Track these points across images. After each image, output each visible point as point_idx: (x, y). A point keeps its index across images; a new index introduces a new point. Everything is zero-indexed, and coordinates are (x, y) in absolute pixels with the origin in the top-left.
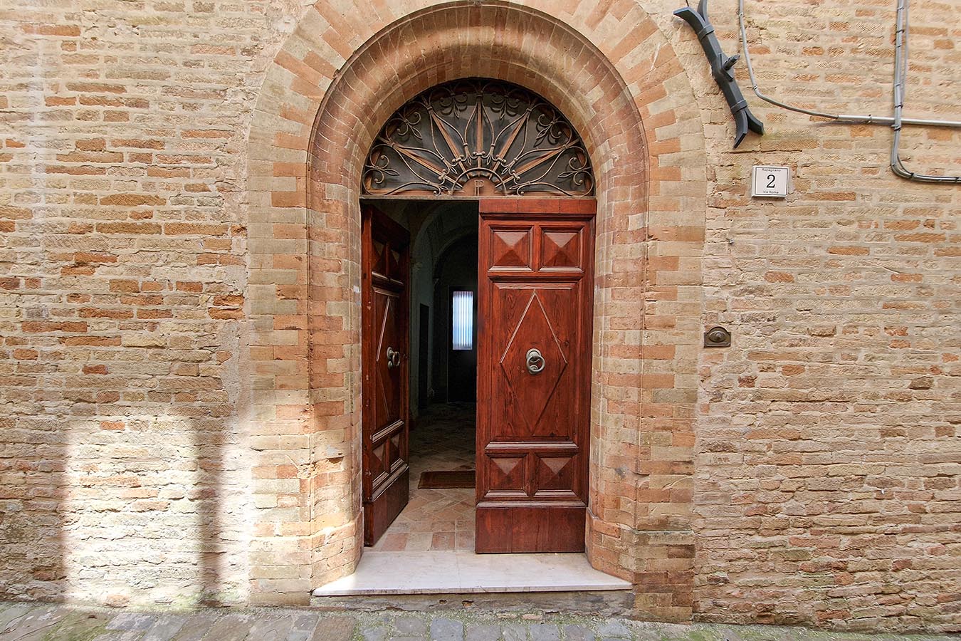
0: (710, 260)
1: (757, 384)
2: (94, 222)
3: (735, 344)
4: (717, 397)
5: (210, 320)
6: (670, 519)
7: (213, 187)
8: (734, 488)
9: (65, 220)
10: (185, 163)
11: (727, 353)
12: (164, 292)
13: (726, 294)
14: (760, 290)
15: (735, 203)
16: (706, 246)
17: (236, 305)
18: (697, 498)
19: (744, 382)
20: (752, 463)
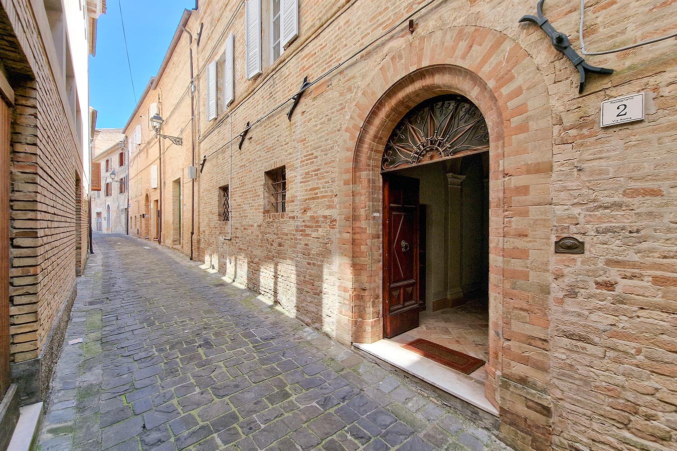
0: (558, 185)
1: (619, 289)
2: (307, 197)
3: (590, 251)
4: (572, 293)
5: (329, 229)
6: (529, 379)
7: (330, 181)
8: (595, 377)
9: (303, 197)
10: (325, 174)
11: (580, 259)
12: (320, 219)
13: (576, 211)
14: (618, 206)
15: (583, 137)
16: (554, 175)
17: (334, 224)
18: (554, 372)
19: (601, 285)
20: (616, 361)
